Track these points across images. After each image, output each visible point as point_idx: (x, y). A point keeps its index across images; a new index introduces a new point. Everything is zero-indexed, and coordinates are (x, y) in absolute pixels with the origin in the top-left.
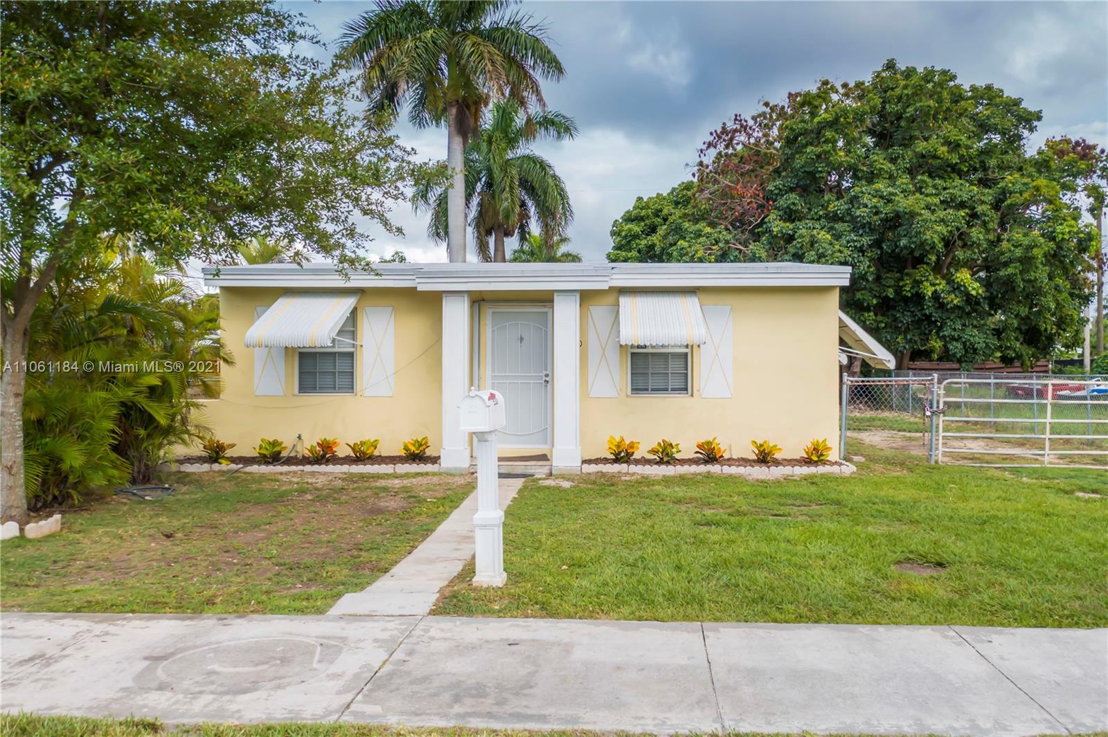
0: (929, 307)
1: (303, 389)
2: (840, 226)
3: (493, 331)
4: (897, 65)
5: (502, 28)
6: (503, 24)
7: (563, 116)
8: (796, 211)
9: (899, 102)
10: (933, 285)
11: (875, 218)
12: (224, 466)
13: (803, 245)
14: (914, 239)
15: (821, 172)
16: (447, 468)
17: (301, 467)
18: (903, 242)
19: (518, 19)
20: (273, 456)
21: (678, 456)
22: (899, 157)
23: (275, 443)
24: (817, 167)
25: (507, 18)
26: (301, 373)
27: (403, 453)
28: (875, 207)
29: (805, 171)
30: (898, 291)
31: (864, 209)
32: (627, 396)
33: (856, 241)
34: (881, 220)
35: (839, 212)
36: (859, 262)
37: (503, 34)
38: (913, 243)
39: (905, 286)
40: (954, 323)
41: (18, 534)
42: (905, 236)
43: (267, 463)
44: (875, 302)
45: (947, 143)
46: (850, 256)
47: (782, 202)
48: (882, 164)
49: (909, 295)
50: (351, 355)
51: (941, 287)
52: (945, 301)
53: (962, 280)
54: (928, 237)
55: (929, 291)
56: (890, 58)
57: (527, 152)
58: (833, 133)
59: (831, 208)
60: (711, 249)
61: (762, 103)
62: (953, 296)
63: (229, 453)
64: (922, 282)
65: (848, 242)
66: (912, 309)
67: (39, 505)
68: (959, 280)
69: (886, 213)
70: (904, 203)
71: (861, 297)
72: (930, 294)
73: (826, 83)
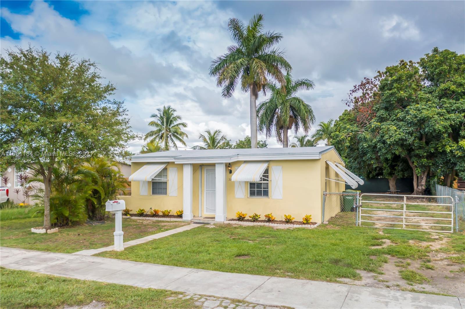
0: (449, 156)
1: (154, 193)
2: (401, 123)
3: (206, 175)
4: (439, 50)
5: (268, 55)
6: (269, 53)
7: (309, 81)
8: (384, 118)
9: (433, 67)
10: (450, 147)
11: (415, 119)
12: (128, 216)
13: (383, 132)
14: (431, 128)
15: (393, 101)
16: (185, 220)
17: (146, 218)
18: (426, 130)
19: (274, 50)
20: (141, 214)
21: (259, 219)
22: (434, 91)
23: (142, 210)
24: (391, 99)
25: (270, 51)
26: (153, 189)
27: (176, 215)
28: (414, 115)
29: (386, 101)
30: (436, 149)
31: (410, 116)
32: (248, 198)
33: (407, 130)
34: (418, 120)
35: (401, 117)
36: (408, 138)
37: (269, 57)
38: (431, 130)
39: (439, 147)
40: (461, 164)
41: (45, 232)
42: (428, 127)
43: (139, 216)
44: (425, 154)
45: (455, 83)
46: (404, 136)
47: (378, 114)
48: (422, 96)
49: (441, 151)
50: (166, 183)
51: (454, 148)
52: (455, 154)
53: (462, 145)
54: (437, 127)
55: (448, 149)
56: (435, 47)
57: (294, 96)
58: (397, 84)
59: (398, 116)
60: (349, 134)
61: (377, 72)
62: (458, 152)
63: (131, 213)
64: (446, 145)
65: (404, 130)
66: (443, 157)
67: (61, 225)
68: (460, 145)
69: (420, 117)
70: (425, 113)
71: (418, 152)
72: (449, 151)
73: (402, 61)
